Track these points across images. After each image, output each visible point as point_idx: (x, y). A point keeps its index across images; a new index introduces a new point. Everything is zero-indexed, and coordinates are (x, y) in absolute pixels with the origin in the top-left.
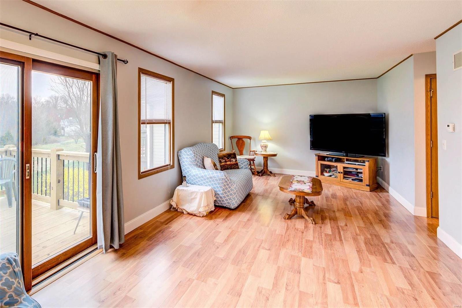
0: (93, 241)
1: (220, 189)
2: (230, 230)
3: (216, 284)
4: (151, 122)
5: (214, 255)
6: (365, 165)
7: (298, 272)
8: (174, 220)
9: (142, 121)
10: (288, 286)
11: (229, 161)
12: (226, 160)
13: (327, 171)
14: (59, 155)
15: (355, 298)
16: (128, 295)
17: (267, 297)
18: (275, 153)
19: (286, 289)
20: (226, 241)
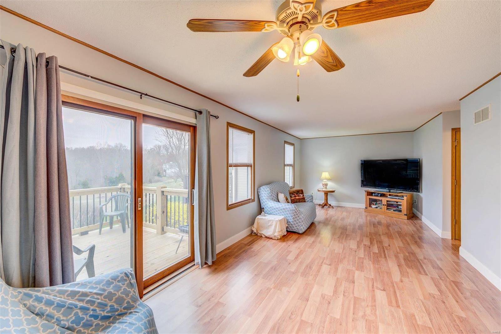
0: (191, 259)
1: (291, 218)
2: (299, 250)
3: (289, 292)
4: (236, 166)
5: (287, 269)
6: (403, 199)
7: (352, 282)
8: (255, 242)
9: (230, 164)
10: (345, 293)
11: (298, 196)
12: (296, 196)
13: (374, 204)
14: (163, 191)
15: (397, 302)
16: (220, 301)
17: (329, 302)
18: (334, 190)
19: (344, 295)
20: (296, 258)
